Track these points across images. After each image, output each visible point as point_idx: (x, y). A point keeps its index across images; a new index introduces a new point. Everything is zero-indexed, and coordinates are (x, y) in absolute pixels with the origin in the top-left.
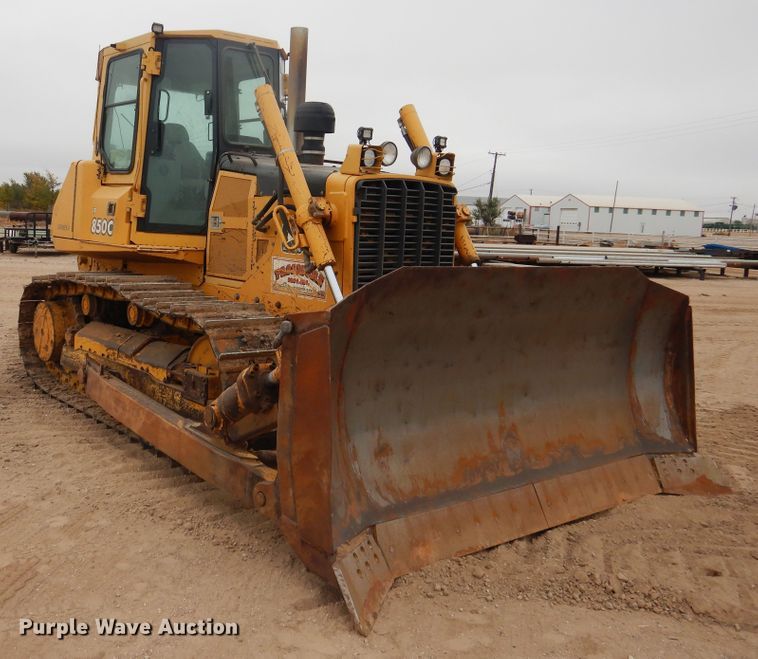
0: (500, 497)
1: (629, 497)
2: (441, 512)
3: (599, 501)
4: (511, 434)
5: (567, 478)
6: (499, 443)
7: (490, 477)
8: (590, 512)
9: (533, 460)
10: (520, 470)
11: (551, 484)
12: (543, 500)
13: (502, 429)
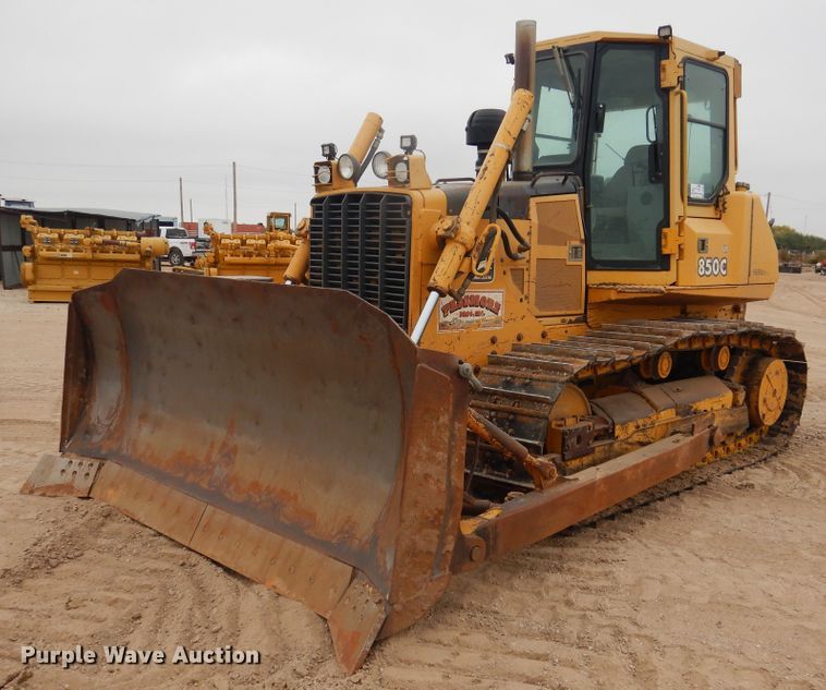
0: (178, 495)
1: (282, 588)
2: (139, 477)
3: (246, 565)
4: (229, 454)
5: (239, 522)
6: (215, 457)
7: (191, 478)
8: (232, 567)
9: (232, 488)
10: (213, 489)
11: (221, 516)
12: (203, 523)
13: (224, 445)
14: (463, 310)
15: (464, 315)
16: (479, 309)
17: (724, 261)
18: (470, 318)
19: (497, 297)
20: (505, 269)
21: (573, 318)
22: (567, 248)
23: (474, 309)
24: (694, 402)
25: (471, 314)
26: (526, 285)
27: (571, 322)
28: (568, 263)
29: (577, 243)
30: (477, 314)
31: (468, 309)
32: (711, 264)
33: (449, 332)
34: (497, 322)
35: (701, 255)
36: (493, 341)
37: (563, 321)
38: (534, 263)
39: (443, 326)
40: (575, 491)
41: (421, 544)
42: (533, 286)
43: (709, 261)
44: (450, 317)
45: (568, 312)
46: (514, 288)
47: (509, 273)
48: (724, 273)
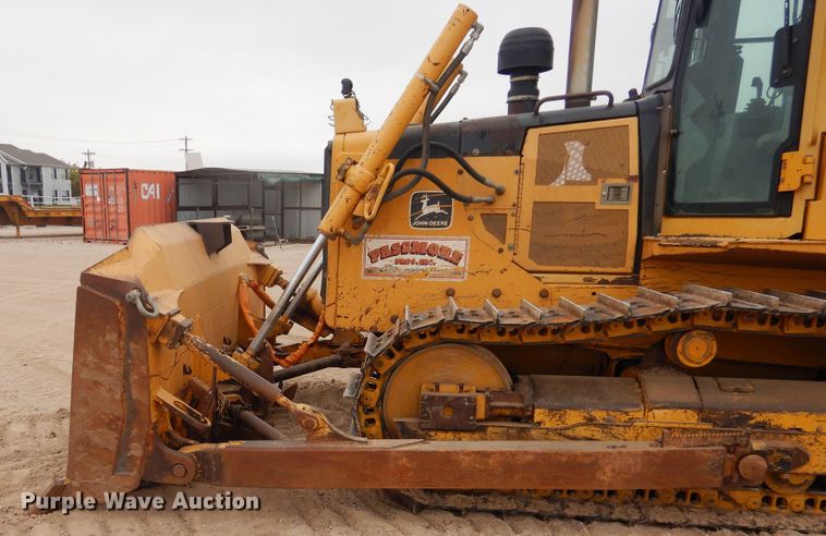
14: (400, 257)
15: (401, 262)
16: (427, 257)
18: (410, 266)
19: (457, 245)
20: (471, 213)
21: (611, 278)
22: (597, 188)
23: (418, 258)
25: (413, 262)
26: (510, 232)
27: (604, 282)
28: (598, 207)
29: (624, 182)
30: (423, 262)
31: (409, 256)
33: (379, 278)
34: (456, 273)
36: (450, 293)
38: (528, 207)
39: (369, 272)
40: (348, 452)
41: (96, 440)
42: (525, 234)
44: (380, 264)
46: (488, 236)
47: (478, 218)
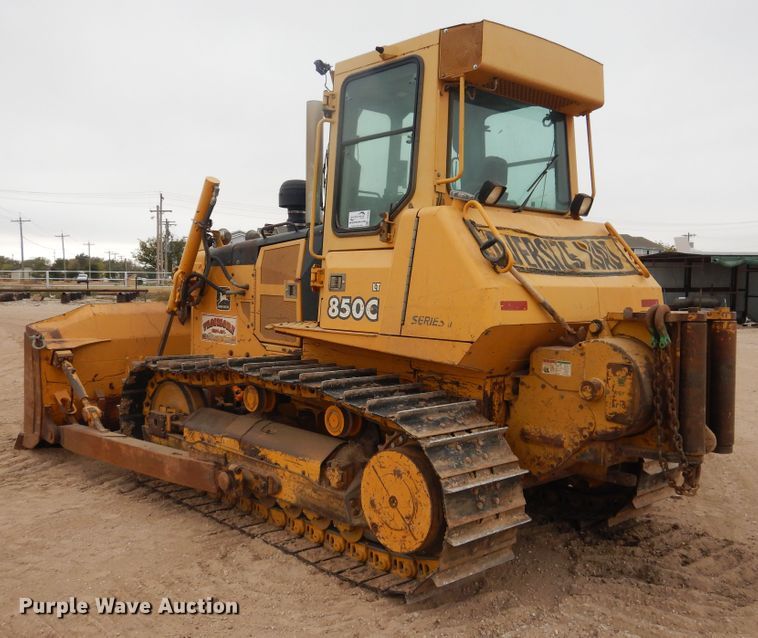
14: (214, 328)
15: (214, 331)
16: (222, 329)
17: (375, 302)
19: (233, 321)
20: (237, 301)
21: (292, 349)
22: (284, 286)
23: (220, 329)
24: (264, 448)
25: (218, 331)
26: (252, 314)
27: (291, 352)
28: (285, 299)
29: (292, 282)
30: (222, 332)
31: (217, 328)
32: (350, 305)
33: (207, 341)
34: (233, 340)
35: (333, 294)
36: (231, 353)
37: (284, 350)
38: (258, 298)
39: (204, 337)
42: (258, 316)
43: (345, 301)
44: (207, 332)
45: (286, 343)
46: (244, 316)
47: (240, 304)
48: (374, 317)
